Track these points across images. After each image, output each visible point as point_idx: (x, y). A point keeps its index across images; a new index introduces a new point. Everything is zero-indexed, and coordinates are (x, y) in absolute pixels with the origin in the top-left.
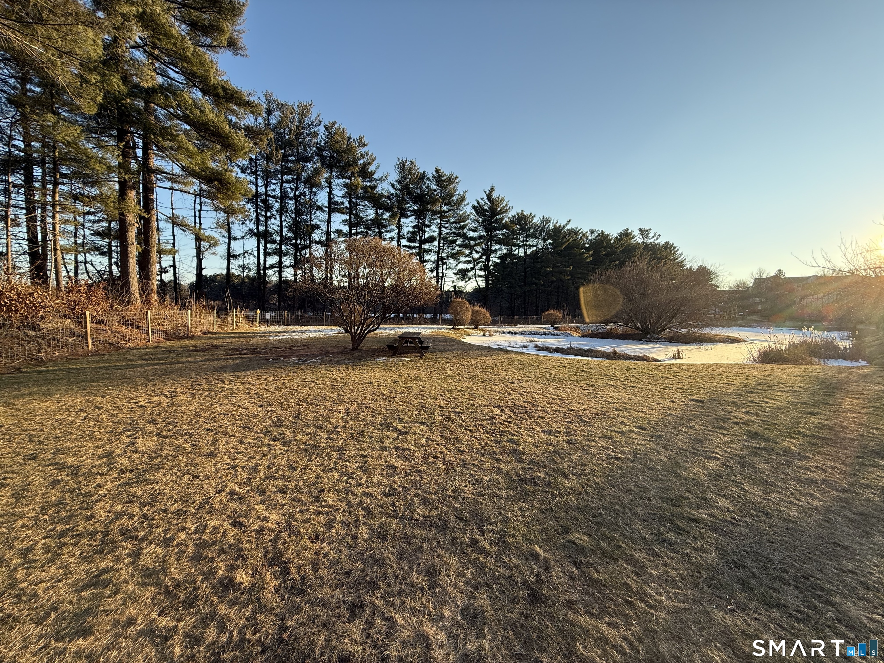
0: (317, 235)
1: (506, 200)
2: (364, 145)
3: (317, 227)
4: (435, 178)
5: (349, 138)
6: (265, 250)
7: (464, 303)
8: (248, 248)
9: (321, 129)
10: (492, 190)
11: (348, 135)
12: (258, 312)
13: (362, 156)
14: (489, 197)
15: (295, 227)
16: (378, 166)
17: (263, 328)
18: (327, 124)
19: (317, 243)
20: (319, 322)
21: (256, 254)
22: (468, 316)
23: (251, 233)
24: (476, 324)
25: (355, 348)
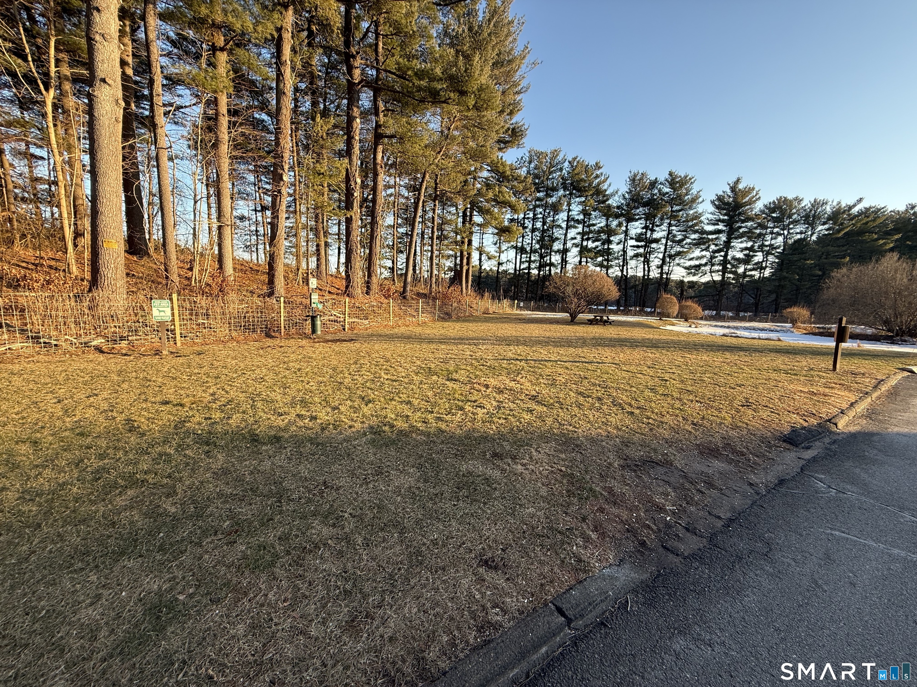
0: (557, 246)
1: (757, 189)
2: (600, 168)
3: (557, 239)
4: (668, 181)
5: (587, 166)
6: (521, 259)
7: (672, 299)
8: (509, 258)
9: (566, 164)
10: (738, 181)
11: (587, 163)
12: (516, 301)
13: (597, 177)
14: (733, 189)
15: (541, 241)
16: (610, 185)
17: (518, 312)
18: (570, 160)
19: (556, 252)
20: (553, 310)
21: (514, 262)
22: (675, 309)
23: (513, 247)
24: (684, 316)
25: (572, 321)
